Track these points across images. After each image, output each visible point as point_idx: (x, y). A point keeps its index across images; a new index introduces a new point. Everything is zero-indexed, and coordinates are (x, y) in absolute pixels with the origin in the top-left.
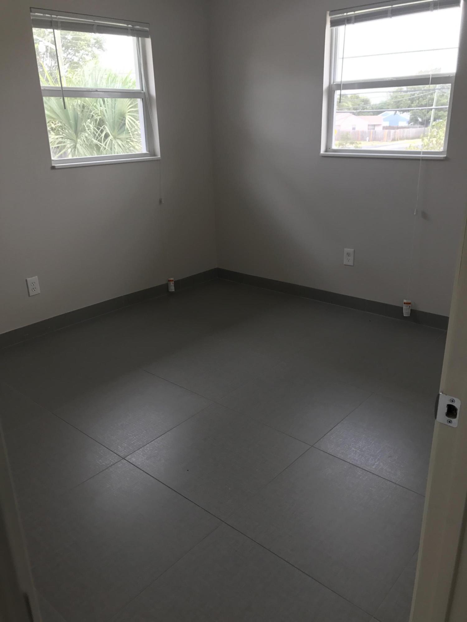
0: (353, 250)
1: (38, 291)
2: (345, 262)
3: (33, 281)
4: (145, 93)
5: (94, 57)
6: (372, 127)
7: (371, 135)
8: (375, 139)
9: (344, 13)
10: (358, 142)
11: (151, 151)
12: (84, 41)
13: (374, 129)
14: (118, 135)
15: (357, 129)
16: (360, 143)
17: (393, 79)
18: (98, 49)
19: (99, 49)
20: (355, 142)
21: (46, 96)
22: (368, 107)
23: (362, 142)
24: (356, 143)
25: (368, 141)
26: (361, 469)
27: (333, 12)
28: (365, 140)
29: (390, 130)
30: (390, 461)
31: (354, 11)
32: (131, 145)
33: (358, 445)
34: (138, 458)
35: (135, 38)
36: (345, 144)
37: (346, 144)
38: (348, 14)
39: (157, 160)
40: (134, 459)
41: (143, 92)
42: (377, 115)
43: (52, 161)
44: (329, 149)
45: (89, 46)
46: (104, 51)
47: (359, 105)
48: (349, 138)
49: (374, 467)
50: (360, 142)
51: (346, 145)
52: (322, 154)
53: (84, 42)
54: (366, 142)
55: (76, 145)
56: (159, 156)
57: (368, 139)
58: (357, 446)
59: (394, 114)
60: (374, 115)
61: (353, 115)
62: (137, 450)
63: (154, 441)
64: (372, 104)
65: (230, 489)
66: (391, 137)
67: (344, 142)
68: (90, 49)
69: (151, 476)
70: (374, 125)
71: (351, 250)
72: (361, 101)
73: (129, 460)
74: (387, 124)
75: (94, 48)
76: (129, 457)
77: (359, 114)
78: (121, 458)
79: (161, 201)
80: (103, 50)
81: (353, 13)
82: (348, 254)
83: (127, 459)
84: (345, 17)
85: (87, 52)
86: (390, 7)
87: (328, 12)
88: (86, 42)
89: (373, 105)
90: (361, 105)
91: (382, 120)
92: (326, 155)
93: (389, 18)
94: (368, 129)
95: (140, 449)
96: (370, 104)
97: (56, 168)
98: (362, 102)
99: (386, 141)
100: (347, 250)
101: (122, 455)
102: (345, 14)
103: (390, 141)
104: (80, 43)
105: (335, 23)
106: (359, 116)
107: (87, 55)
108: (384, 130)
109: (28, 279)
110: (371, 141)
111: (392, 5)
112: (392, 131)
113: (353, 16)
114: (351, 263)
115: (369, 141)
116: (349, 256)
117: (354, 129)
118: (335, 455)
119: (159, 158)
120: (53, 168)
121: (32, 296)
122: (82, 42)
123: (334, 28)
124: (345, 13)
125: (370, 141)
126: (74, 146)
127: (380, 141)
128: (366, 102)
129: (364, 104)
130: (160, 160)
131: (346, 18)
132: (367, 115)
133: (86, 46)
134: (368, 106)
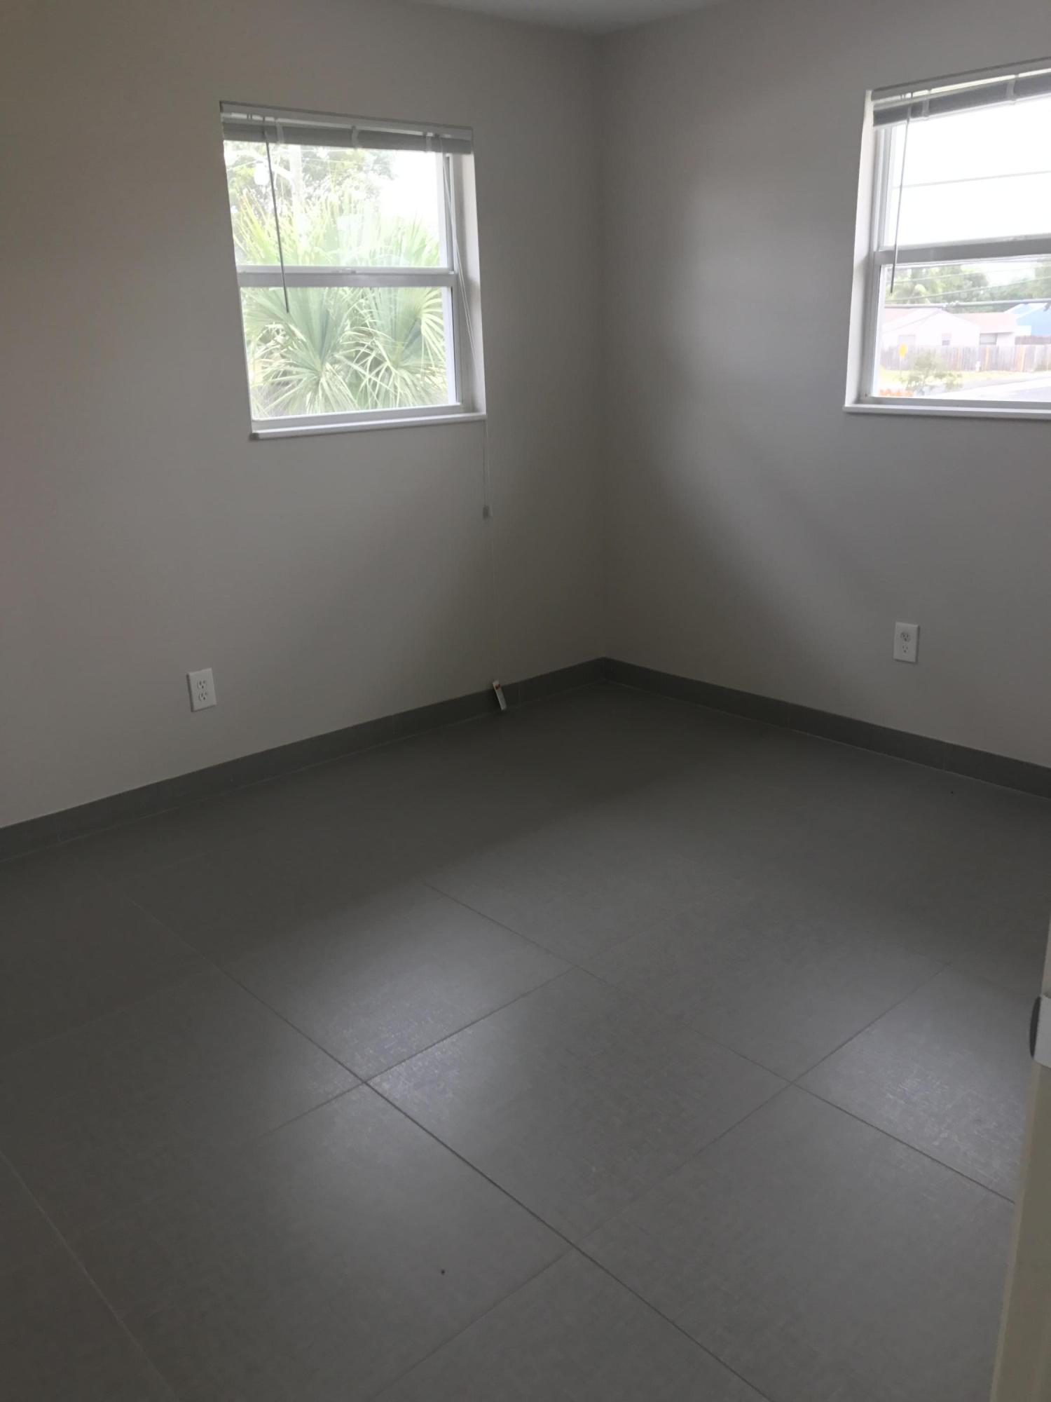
0: (917, 626)
1: (212, 700)
2: (897, 655)
3: (203, 677)
4: (457, 276)
5: (371, 191)
6: (992, 340)
7: (987, 358)
8: (997, 364)
9: (905, 93)
10: (953, 373)
11: (468, 403)
12: (351, 160)
13: (995, 343)
14: (402, 360)
15: (953, 344)
16: (959, 376)
17: (1019, 239)
18: (380, 174)
19: (382, 176)
20: (949, 372)
21: (247, 285)
22: (982, 292)
23: (965, 374)
24: (950, 375)
25: (978, 369)
26: (904, 1146)
27: (879, 92)
28: (972, 369)
29: (1033, 346)
30: (976, 1133)
31: (929, 89)
32: (430, 383)
33: (901, 1086)
34: (395, 1084)
35: (440, 155)
36: (922, 377)
37: (926, 376)
38: (916, 94)
39: (481, 421)
40: (386, 1086)
41: (452, 273)
42: (1002, 311)
43: (253, 424)
44: (866, 395)
45: (360, 169)
46: (392, 179)
47: (959, 287)
48: (933, 363)
49: (936, 1143)
50: (958, 373)
51: (927, 380)
52: (847, 408)
53: (350, 163)
54: (972, 372)
55: (319, 380)
56: (484, 412)
57: (978, 365)
58: (899, 1090)
59: (1045, 308)
60: (994, 311)
61: (945, 312)
62: (396, 1065)
63: (433, 1047)
64: (991, 285)
65: (594, 1169)
66: (1035, 360)
67: (921, 372)
68: (362, 175)
69: (421, 1127)
70: (996, 335)
71: (912, 627)
72: (965, 279)
73: (376, 1088)
74: (1026, 331)
75: (371, 173)
76: (377, 1079)
77: (958, 309)
78: (359, 1082)
79: (486, 513)
80: (390, 176)
81: (925, 92)
82: (905, 636)
83: (371, 1084)
84: (908, 102)
85: (356, 183)
86: (1012, 77)
87: (869, 93)
88: (355, 162)
89: (992, 288)
90: (965, 287)
91: (1015, 322)
92: (856, 411)
93: (1010, 102)
94: (980, 343)
95: (403, 1064)
96: (986, 284)
97: (261, 437)
98: (967, 281)
99: (1022, 369)
100: (901, 626)
101: (362, 1073)
102: (909, 95)
103: (1032, 370)
104: (343, 164)
105: (883, 117)
106: (959, 315)
107: (357, 188)
108: (1018, 346)
109: (191, 674)
110: (987, 370)
111: (1017, 73)
112: (1039, 348)
113: (926, 101)
114: (911, 656)
115: (981, 369)
116: (906, 640)
117: (945, 343)
118: (844, 1109)
119: (483, 416)
120: (255, 437)
121: (199, 710)
122: (347, 163)
123: (883, 128)
124: (909, 92)
125: (984, 370)
126: (314, 382)
127: (1008, 369)
128: (977, 280)
129: (973, 286)
130: (484, 421)
131: (910, 105)
132: (980, 312)
133: (356, 170)
134: (981, 290)
